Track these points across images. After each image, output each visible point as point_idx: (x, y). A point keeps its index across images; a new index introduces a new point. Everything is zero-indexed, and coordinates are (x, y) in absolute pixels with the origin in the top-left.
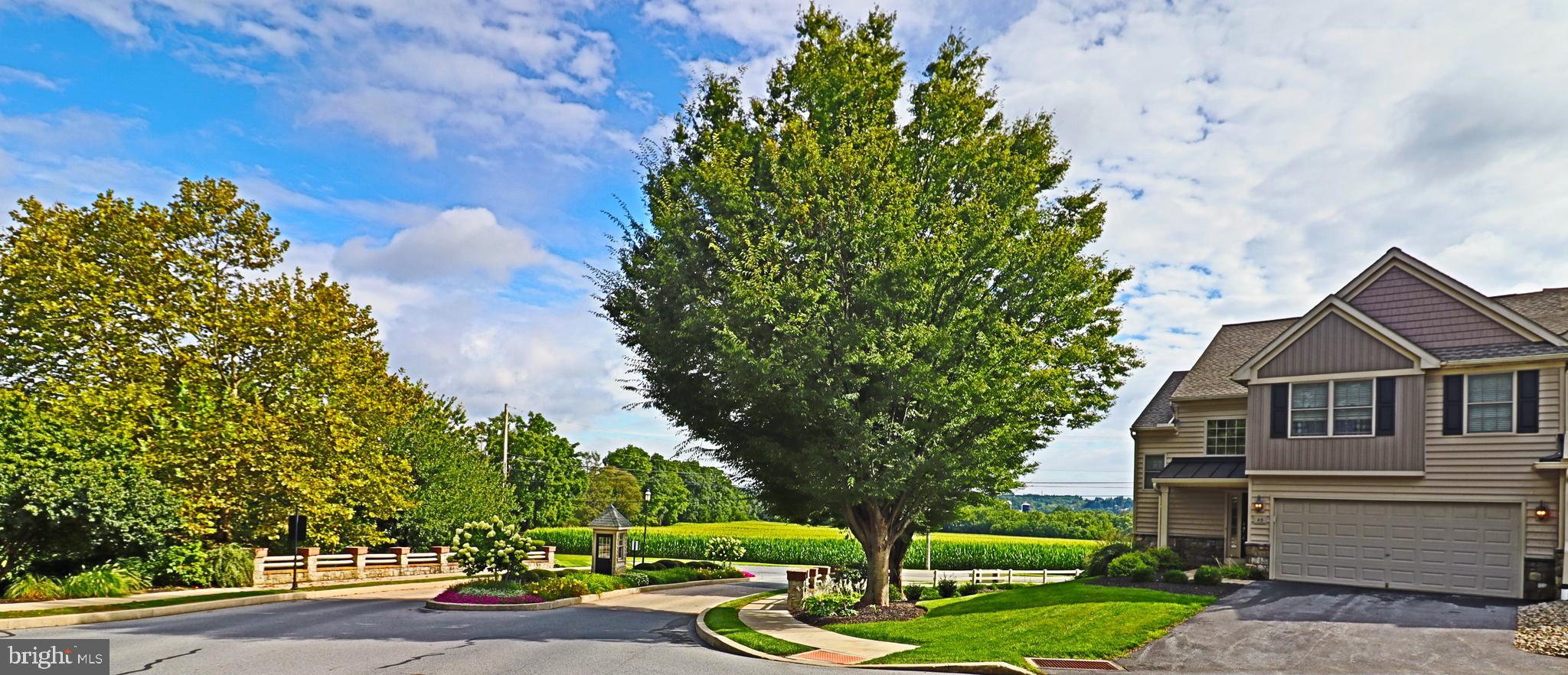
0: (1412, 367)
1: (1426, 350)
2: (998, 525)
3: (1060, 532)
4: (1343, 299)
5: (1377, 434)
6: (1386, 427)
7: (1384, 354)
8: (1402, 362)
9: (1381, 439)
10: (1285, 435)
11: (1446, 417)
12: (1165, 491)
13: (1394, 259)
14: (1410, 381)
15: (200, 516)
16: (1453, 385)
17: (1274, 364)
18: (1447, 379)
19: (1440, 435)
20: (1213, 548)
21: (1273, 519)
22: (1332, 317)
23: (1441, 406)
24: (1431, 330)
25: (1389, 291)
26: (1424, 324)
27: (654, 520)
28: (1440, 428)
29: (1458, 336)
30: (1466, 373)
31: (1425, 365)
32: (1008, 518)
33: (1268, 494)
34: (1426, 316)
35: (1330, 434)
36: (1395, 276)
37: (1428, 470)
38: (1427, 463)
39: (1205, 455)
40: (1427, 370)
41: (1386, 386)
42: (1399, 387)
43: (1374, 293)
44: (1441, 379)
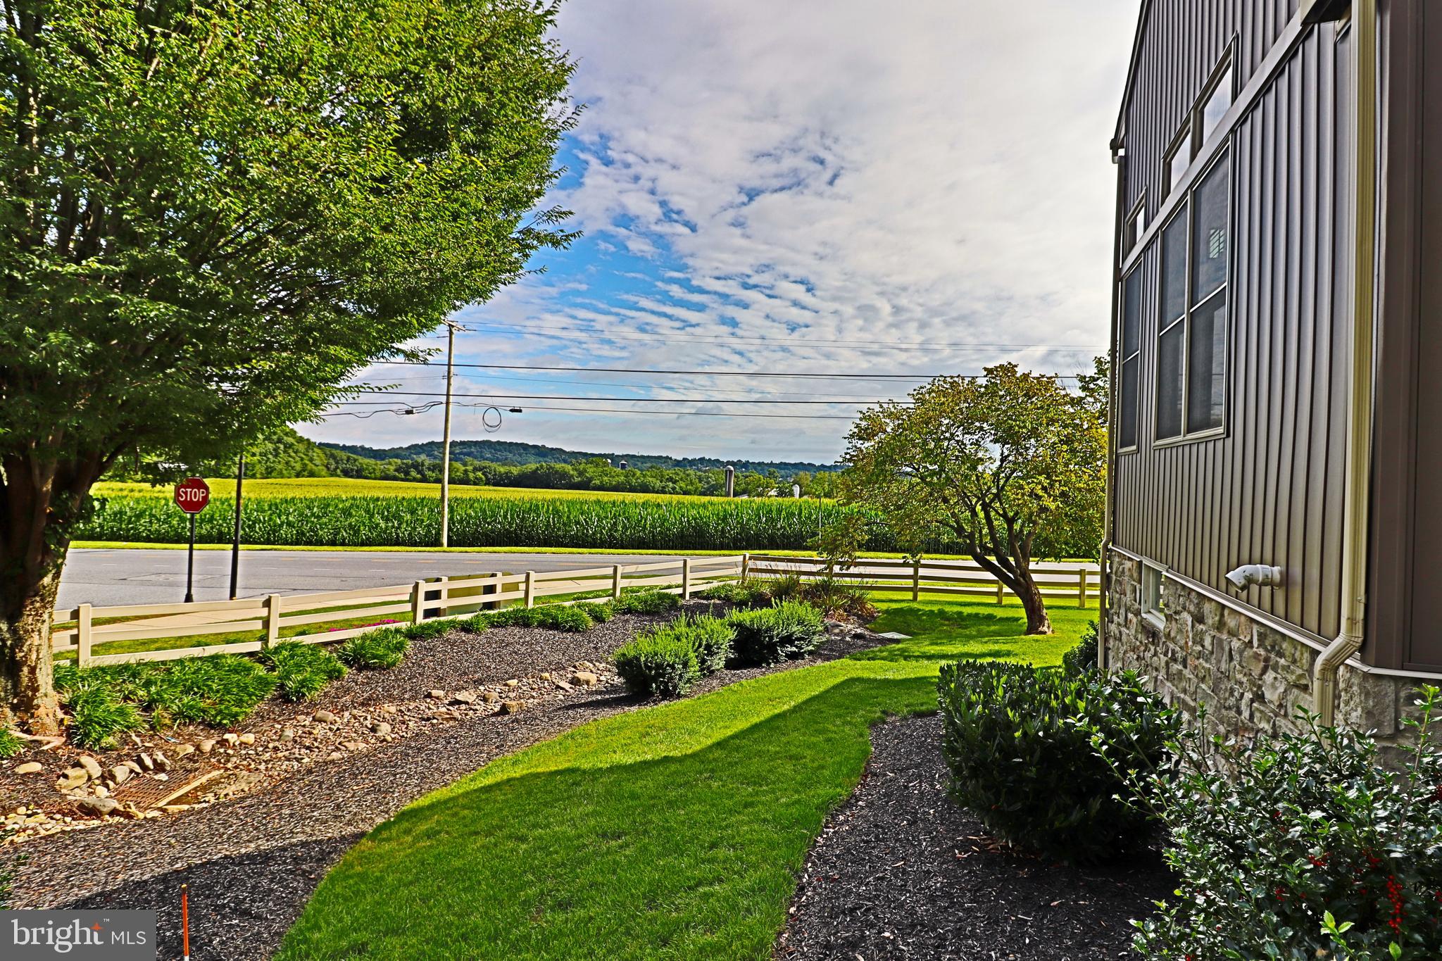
2: (598, 482)
3: (654, 487)
32: (606, 475)
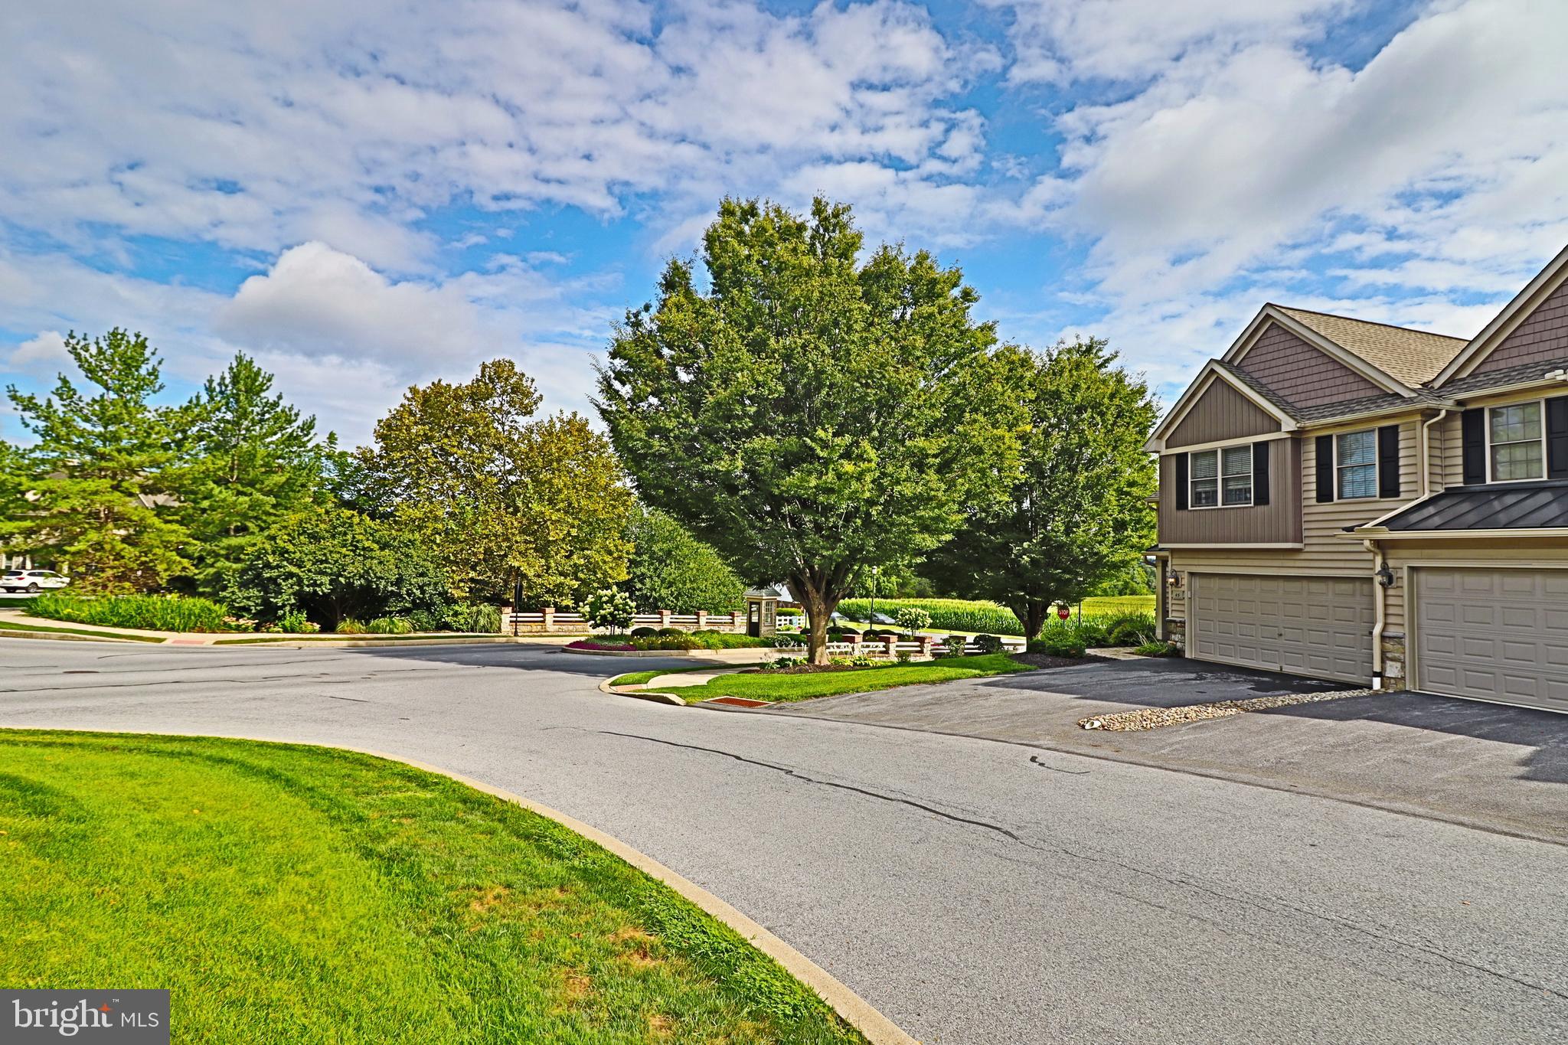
1: (1287, 411)
4: (1225, 366)
5: (1256, 503)
6: (1262, 498)
7: (1259, 417)
8: (1271, 425)
9: (1260, 509)
10: (1186, 507)
11: (1317, 483)
13: (1267, 315)
14: (1280, 445)
15: (462, 584)
16: (1324, 444)
17: (1177, 432)
18: (1319, 440)
19: (1314, 502)
21: (1187, 595)
23: (1314, 470)
24: (1305, 388)
25: (1270, 349)
26: (1299, 381)
28: (1314, 494)
29: (1328, 392)
30: (1335, 432)
31: (1285, 428)
33: (1182, 568)
34: (1300, 373)
35: (1220, 505)
36: (1275, 332)
37: (1307, 541)
38: (1305, 534)
40: (1292, 433)
41: (1261, 448)
42: (1272, 452)
43: (1259, 352)
44: (1313, 441)
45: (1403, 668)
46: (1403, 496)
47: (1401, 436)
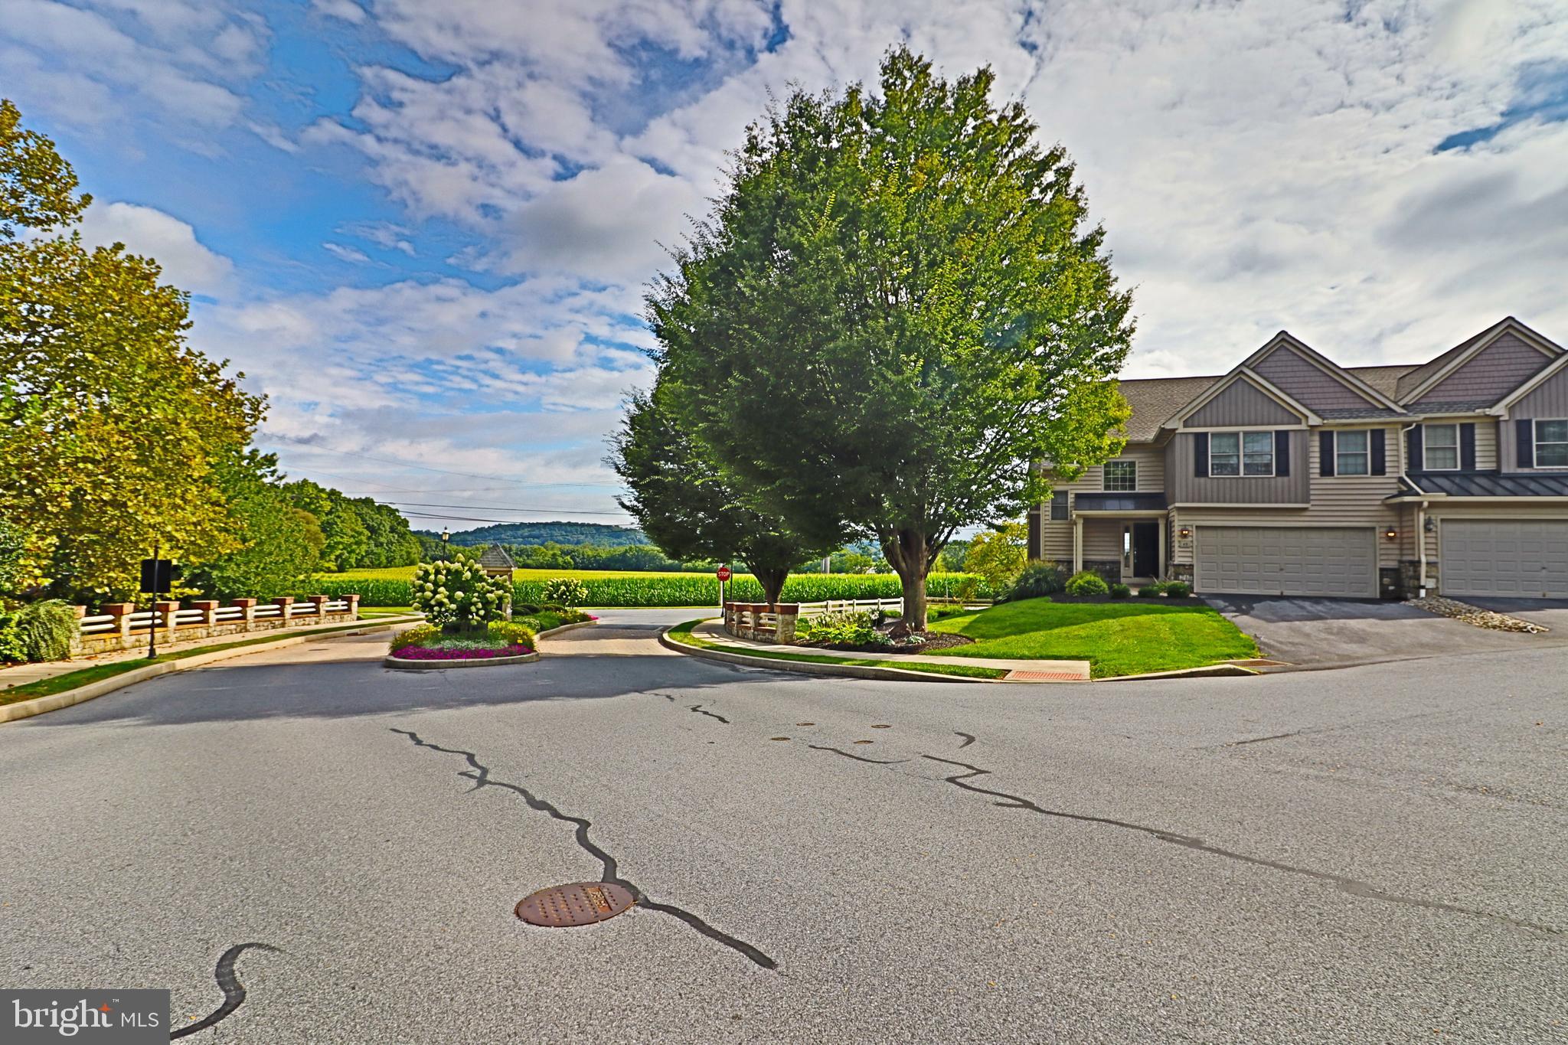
0: (1300, 423)
1: (1312, 411)
4: (1248, 367)
5: (1277, 475)
6: (1283, 470)
7: (1280, 413)
8: (1292, 419)
9: (1279, 479)
10: (1206, 474)
11: (1322, 463)
12: (1080, 522)
13: (1283, 340)
14: (1299, 434)
16: (1326, 438)
17: (1196, 417)
18: (1322, 434)
19: (1317, 476)
20: (1111, 570)
21: (1196, 543)
22: (1240, 382)
23: (1318, 455)
24: (1310, 396)
25: (1279, 364)
26: (1305, 391)
27: (332, 566)
28: (1318, 471)
29: (1329, 401)
30: (1335, 430)
31: (1311, 423)
33: (1190, 523)
34: (1305, 385)
35: (1242, 474)
36: (1283, 352)
37: (1312, 503)
38: (1312, 497)
39: (1102, 491)
40: (1312, 426)
41: (1282, 437)
42: (1291, 436)
43: (1268, 364)
44: (1319, 433)
45: (1437, 581)
46: (1387, 475)
47: (1387, 436)
